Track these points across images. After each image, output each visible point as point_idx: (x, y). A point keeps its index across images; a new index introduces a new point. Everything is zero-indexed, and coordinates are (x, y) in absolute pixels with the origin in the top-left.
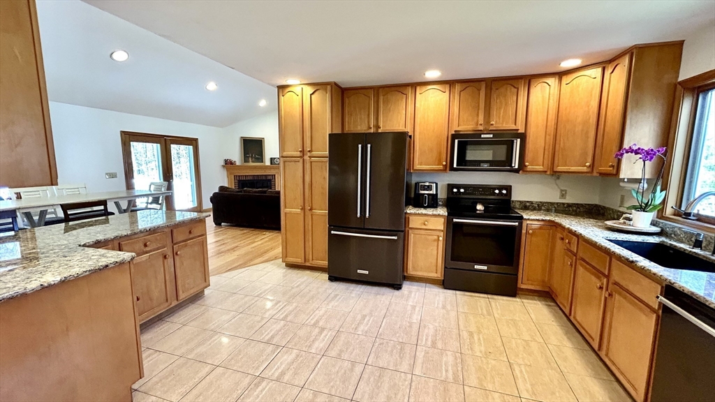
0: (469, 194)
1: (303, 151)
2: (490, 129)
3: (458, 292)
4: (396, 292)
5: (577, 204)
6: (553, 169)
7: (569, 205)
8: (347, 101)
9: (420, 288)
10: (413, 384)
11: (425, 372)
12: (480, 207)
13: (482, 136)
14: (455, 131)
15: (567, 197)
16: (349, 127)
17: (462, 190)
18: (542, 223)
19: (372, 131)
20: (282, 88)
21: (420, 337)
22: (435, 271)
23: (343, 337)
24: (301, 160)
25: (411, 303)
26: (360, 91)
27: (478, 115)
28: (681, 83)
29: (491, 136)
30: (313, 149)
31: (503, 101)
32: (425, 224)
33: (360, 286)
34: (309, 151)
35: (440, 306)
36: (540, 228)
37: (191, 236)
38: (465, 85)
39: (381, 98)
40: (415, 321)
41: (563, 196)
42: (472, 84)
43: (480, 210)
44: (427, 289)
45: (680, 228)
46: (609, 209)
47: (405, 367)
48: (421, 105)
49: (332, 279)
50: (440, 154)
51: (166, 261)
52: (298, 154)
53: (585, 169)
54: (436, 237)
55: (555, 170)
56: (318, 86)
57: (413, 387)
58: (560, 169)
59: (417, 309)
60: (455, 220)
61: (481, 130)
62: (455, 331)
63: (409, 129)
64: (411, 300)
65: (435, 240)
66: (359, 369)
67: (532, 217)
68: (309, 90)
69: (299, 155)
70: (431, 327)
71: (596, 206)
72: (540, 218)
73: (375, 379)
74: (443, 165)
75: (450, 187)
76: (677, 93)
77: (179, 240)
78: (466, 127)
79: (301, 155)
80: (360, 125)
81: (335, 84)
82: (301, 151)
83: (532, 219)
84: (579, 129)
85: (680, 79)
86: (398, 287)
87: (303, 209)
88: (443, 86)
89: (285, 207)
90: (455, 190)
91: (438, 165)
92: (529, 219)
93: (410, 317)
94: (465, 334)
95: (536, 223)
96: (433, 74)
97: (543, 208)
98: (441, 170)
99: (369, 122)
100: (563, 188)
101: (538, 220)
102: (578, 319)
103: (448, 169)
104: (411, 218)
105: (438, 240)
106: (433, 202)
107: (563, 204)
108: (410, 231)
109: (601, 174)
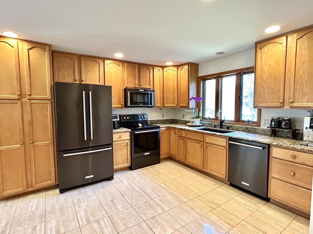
0: (131, 119)
1: (21, 95)
2: (141, 87)
3: (139, 170)
4: (112, 181)
5: (168, 120)
6: (164, 105)
7: (166, 120)
8: (56, 61)
10: (171, 214)
11: (169, 207)
12: (140, 125)
13: (140, 90)
14: (126, 87)
15: (164, 117)
16: (58, 79)
17: (128, 118)
18: (165, 128)
19: (77, 82)
21: (150, 195)
22: (127, 162)
23: (115, 217)
24: (19, 102)
25: (126, 183)
26: (67, 55)
27: (135, 80)
28: (200, 77)
29: (143, 90)
30: (33, 92)
31: (145, 75)
32: (120, 138)
34: (29, 95)
36: (165, 131)
38: (129, 64)
39: (83, 63)
40: (138, 190)
41: (163, 117)
42: (132, 64)
43: (140, 126)
44: (124, 174)
45: (207, 123)
46: (179, 120)
47: (160, 211)
48: (107, 71)
49: (62, 191)
52: (16, 97)
53: (175, 105)
54: (126, 144)
55: (164, 106)
56: (33, 44)
57: (173, 216)
58: (166, 105)
59: (132, 184)
60: (136, 132)
61: (137, 87)
62: (158, 186)
64: (124, 182)
65: (126, 146)
66: (144, 225)
67: (163, 126)
70: (148, 189)
71: (173, 119)
72: (165, 126)
73: (156, 224)
74: (122, 105)
75: (123, 116)
76: (199, 80)
78: (131, 85)
79: (19, 97)
80: (67, 78)
82: (18, 95)
83: (163, 127)
84: (171, 90)
85: (199, 76)
86: (110, 178)
87: (24, 144)
88: (119, 62)
90: (125, 118)
91: (119, 105)
92: (162, 127)
93: (134, 190)
94: (163, 185)
95: (164, 128)
97: (158, 122)
98: (121, 107)
99: (74, 77)
100: (163, 113)
101: (165, 127)
102: (191, 161)
103: (124, 107)
105: (128, 144)
107: (164, 120)
109: (180, 107)
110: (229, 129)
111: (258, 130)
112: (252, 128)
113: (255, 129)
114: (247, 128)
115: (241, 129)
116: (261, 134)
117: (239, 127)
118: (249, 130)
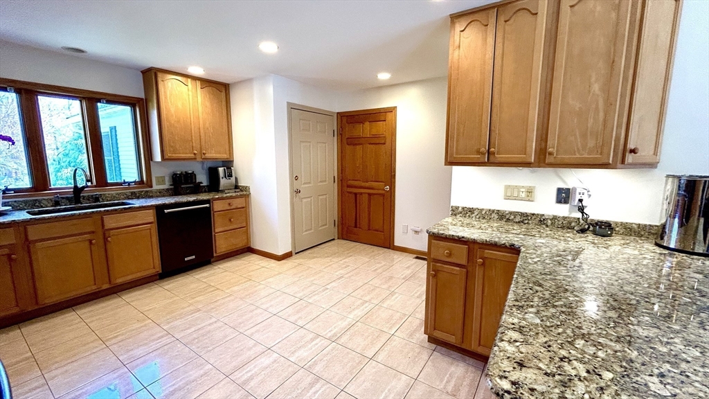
110: (99, 201)
111: (151, 192)
112: (142, 191)
113: (147, 192)
114: (132, 193)
115: (122, 197)
116: (157, 197)
117: (117, 194)
118: (138, 195)
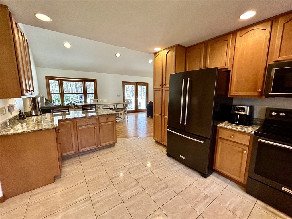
0: (290, 118)
1: (162, 85)
8: (188, 54)
9: (223, 183)
14: (275, 62)
17: (283, 115)
20: (155, 54)
24: (161, 90)
25: (206, 193)
30: (166, 84)
32: (231, 137)
33: (181, 165)
34: (164, 85)
35: (231, 207)
37: (107, 121)
39: (209, 48)
40: (197, 210)
44: (229, 186)
48: (240, 46)
49: (168, 155)
50: (256, 82)
51: (95, 130)
54: (241, 150)
56: (170, 48)
59: (208, 200)
60: (260, 140)
63: (228, 66)
65: (239, 152)
68: (166, 52)
69: (160, 87)
74: (258, 92)
75: (269, 110)
77: (101, 122)
81: (178, 45)
82: (161, 85)
87: (161, 114)
88: (264, 23)
89: (154, 113)
90: (274, 114)
91: (254, 92)
93: (196, 205)
96: (248, 15)
98: (257, 95)
99: (200, 65)
104: (220, 130)
105: (243, 153)
106: (247, 121)
108: (219, 140)
